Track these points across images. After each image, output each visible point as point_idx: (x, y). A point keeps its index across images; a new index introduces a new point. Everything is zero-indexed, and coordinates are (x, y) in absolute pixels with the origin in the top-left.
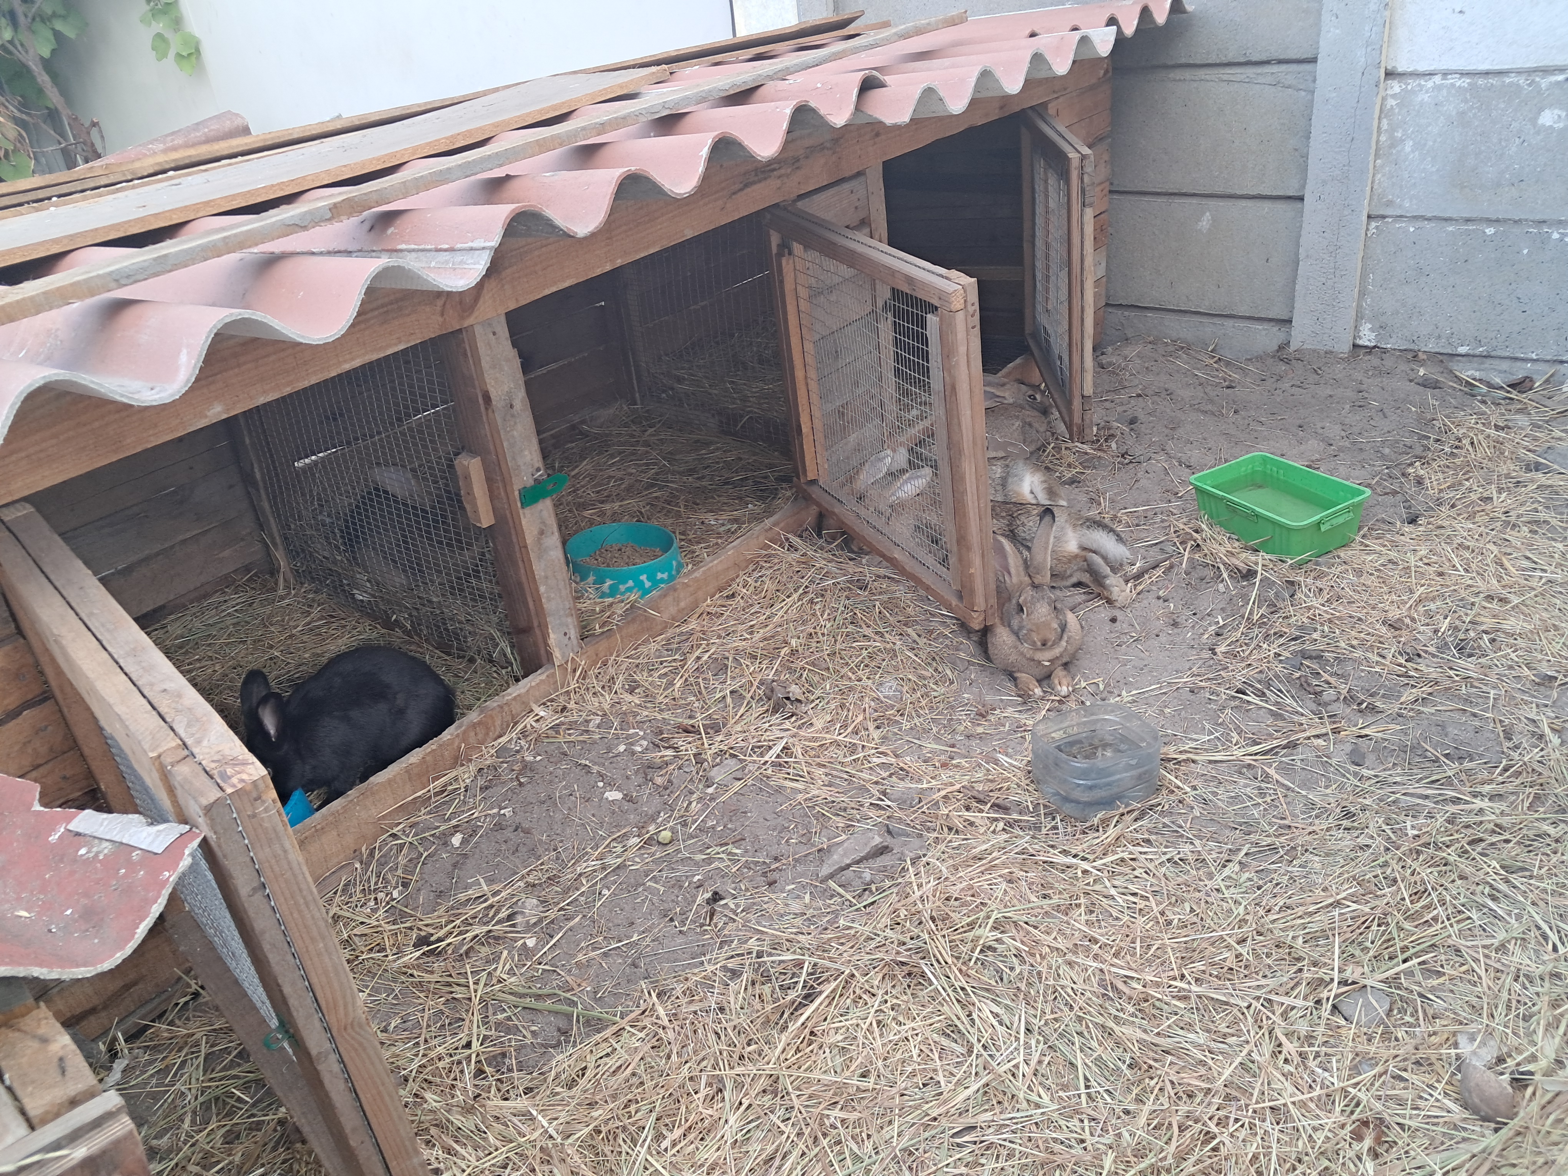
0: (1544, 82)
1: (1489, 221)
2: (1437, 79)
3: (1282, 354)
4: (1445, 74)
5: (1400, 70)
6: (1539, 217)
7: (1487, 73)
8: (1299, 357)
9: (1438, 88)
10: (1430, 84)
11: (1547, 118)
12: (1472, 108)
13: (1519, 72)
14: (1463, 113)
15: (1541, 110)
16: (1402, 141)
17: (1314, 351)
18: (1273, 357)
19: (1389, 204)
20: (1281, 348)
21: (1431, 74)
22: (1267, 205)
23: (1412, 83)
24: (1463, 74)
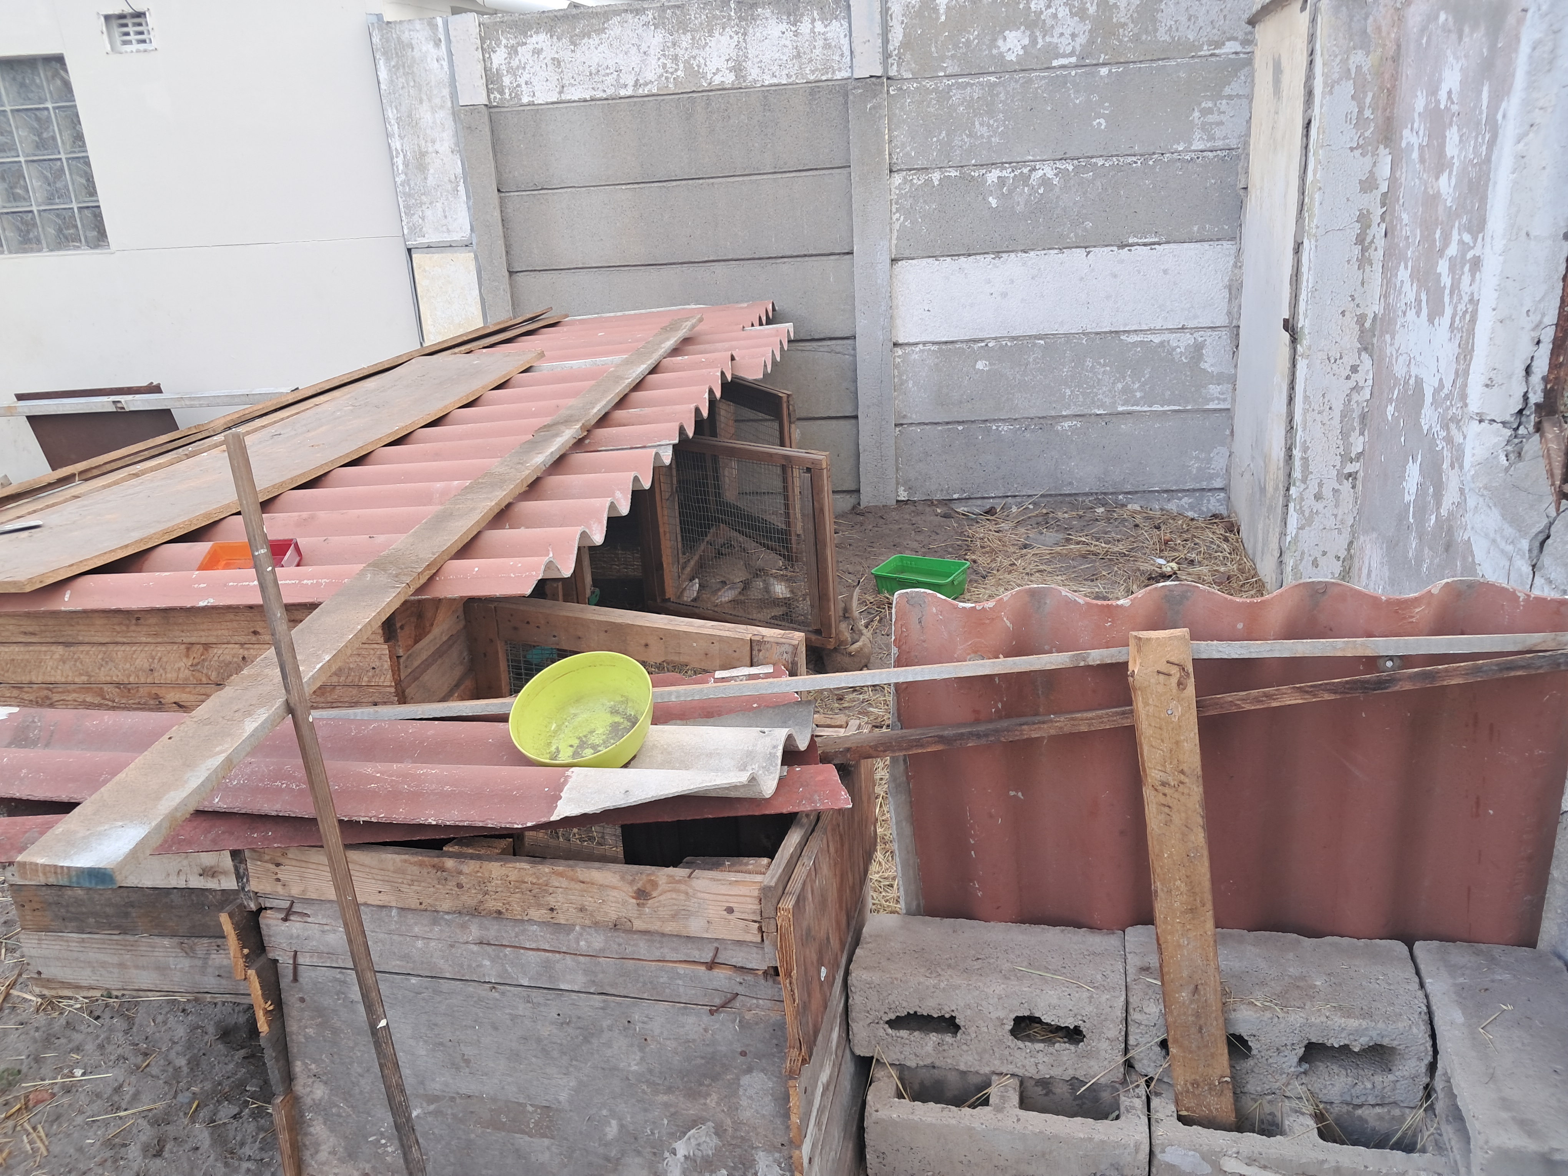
0: (976, 346)
1: (959, 423)
2: (921, 346)
3: (855, 510)
4: (924, 344)
5: (900, 342)
6: (984, 418)
7: (946, 342)
8: (868, 511)
9: (922, 351)
10: (917, 349)
11: (980, 365)
12: (941, 361)
13: (962, 342)
14: (937, 364)
15: (976, 361)
16: (907, 381)
17: (876, 506)
18: (851, 513)
19: (905, 417)
20: (854, 508)
21: (917, 344)
22: (834, 422)
23: (908, 349)
24: (934, 343)
